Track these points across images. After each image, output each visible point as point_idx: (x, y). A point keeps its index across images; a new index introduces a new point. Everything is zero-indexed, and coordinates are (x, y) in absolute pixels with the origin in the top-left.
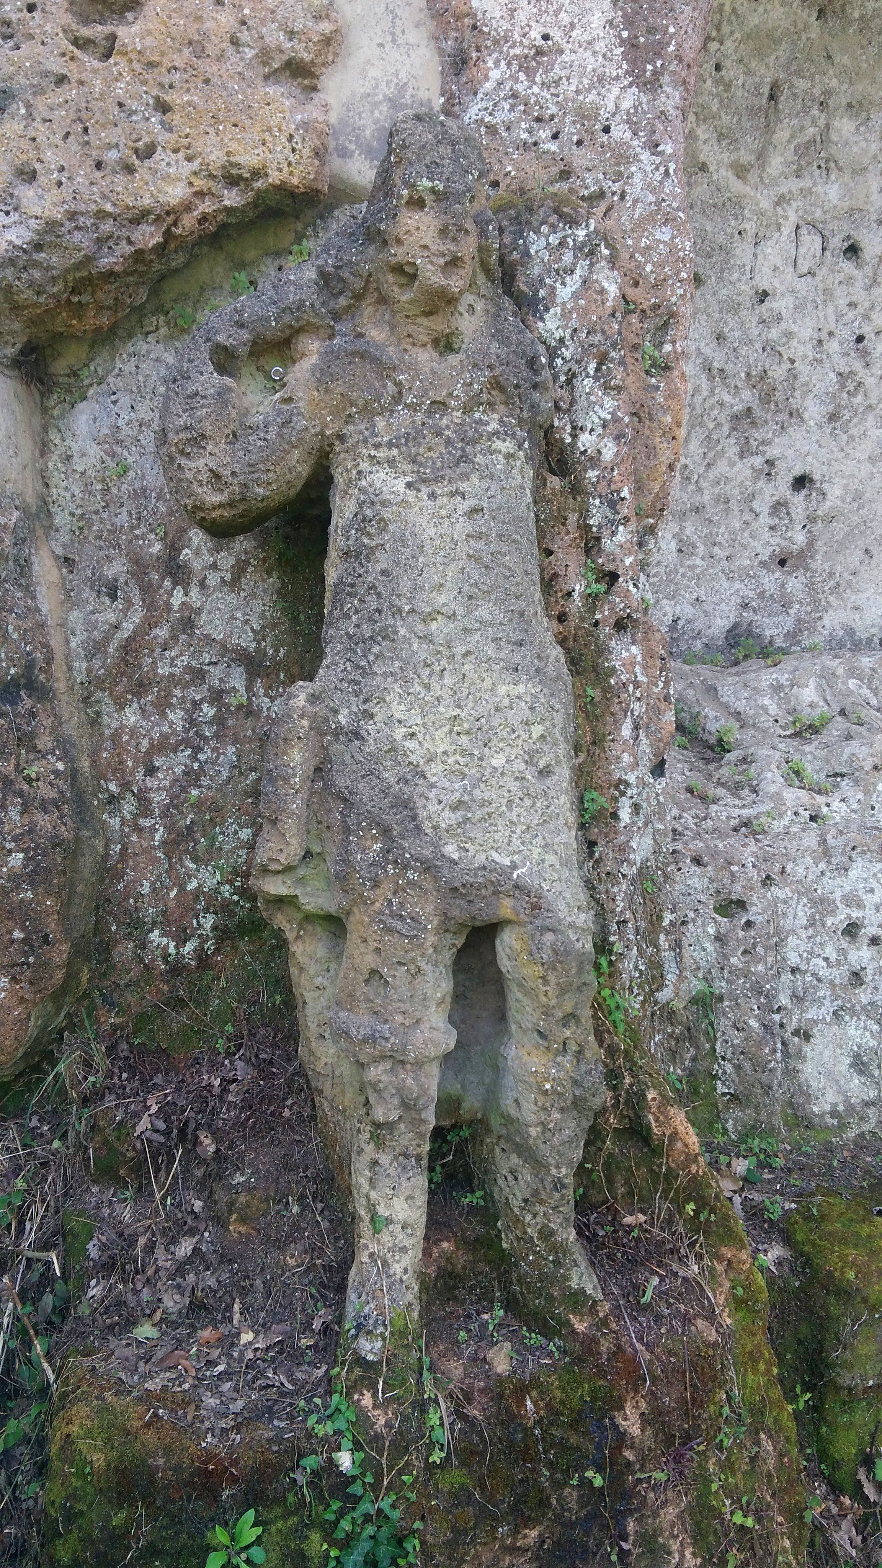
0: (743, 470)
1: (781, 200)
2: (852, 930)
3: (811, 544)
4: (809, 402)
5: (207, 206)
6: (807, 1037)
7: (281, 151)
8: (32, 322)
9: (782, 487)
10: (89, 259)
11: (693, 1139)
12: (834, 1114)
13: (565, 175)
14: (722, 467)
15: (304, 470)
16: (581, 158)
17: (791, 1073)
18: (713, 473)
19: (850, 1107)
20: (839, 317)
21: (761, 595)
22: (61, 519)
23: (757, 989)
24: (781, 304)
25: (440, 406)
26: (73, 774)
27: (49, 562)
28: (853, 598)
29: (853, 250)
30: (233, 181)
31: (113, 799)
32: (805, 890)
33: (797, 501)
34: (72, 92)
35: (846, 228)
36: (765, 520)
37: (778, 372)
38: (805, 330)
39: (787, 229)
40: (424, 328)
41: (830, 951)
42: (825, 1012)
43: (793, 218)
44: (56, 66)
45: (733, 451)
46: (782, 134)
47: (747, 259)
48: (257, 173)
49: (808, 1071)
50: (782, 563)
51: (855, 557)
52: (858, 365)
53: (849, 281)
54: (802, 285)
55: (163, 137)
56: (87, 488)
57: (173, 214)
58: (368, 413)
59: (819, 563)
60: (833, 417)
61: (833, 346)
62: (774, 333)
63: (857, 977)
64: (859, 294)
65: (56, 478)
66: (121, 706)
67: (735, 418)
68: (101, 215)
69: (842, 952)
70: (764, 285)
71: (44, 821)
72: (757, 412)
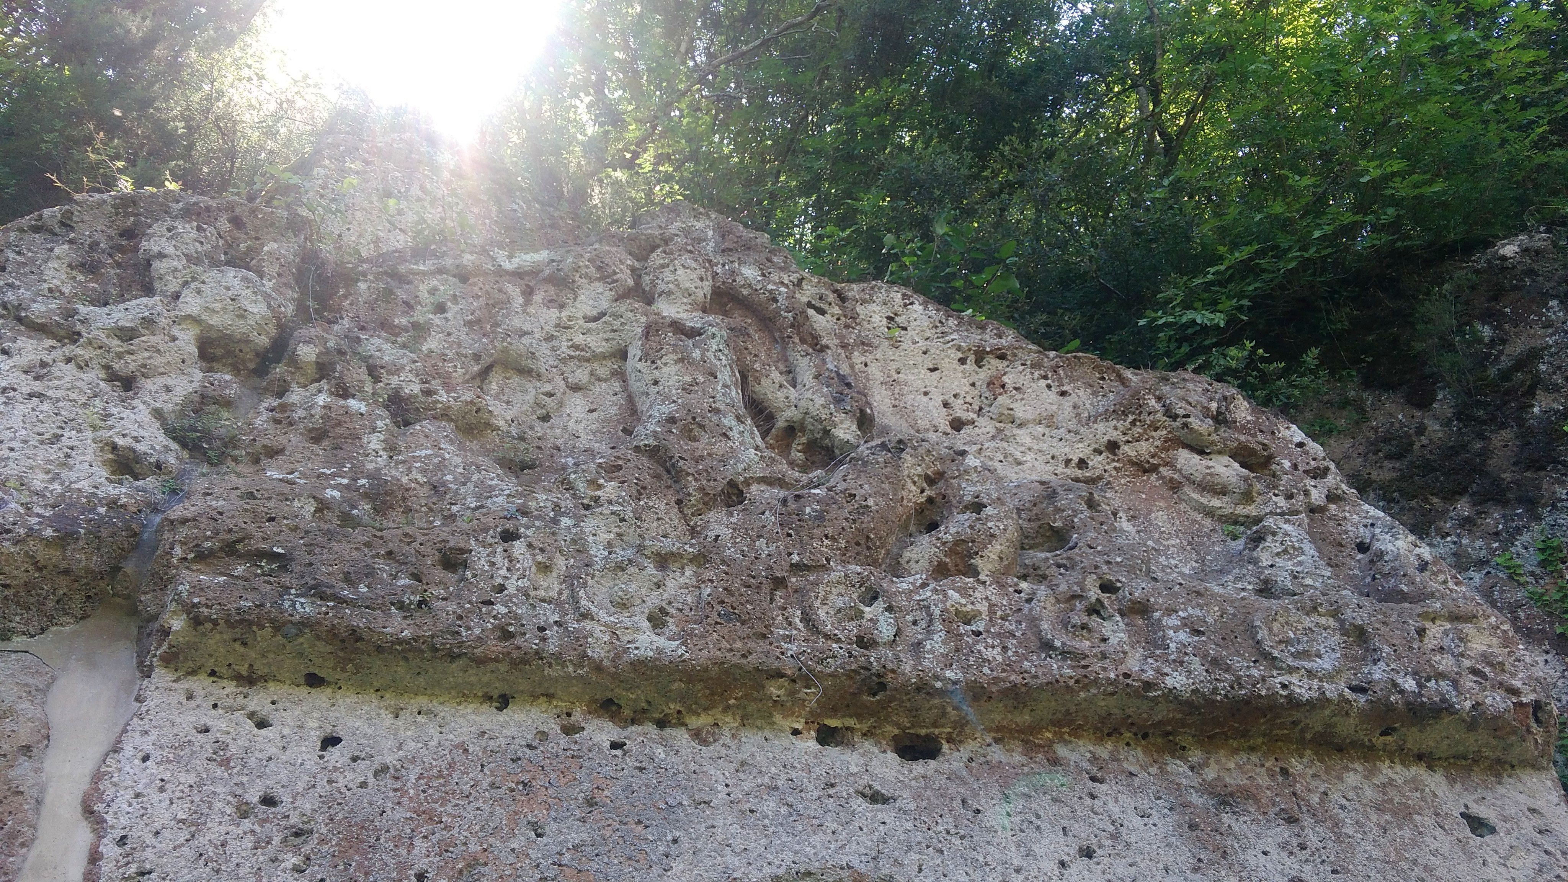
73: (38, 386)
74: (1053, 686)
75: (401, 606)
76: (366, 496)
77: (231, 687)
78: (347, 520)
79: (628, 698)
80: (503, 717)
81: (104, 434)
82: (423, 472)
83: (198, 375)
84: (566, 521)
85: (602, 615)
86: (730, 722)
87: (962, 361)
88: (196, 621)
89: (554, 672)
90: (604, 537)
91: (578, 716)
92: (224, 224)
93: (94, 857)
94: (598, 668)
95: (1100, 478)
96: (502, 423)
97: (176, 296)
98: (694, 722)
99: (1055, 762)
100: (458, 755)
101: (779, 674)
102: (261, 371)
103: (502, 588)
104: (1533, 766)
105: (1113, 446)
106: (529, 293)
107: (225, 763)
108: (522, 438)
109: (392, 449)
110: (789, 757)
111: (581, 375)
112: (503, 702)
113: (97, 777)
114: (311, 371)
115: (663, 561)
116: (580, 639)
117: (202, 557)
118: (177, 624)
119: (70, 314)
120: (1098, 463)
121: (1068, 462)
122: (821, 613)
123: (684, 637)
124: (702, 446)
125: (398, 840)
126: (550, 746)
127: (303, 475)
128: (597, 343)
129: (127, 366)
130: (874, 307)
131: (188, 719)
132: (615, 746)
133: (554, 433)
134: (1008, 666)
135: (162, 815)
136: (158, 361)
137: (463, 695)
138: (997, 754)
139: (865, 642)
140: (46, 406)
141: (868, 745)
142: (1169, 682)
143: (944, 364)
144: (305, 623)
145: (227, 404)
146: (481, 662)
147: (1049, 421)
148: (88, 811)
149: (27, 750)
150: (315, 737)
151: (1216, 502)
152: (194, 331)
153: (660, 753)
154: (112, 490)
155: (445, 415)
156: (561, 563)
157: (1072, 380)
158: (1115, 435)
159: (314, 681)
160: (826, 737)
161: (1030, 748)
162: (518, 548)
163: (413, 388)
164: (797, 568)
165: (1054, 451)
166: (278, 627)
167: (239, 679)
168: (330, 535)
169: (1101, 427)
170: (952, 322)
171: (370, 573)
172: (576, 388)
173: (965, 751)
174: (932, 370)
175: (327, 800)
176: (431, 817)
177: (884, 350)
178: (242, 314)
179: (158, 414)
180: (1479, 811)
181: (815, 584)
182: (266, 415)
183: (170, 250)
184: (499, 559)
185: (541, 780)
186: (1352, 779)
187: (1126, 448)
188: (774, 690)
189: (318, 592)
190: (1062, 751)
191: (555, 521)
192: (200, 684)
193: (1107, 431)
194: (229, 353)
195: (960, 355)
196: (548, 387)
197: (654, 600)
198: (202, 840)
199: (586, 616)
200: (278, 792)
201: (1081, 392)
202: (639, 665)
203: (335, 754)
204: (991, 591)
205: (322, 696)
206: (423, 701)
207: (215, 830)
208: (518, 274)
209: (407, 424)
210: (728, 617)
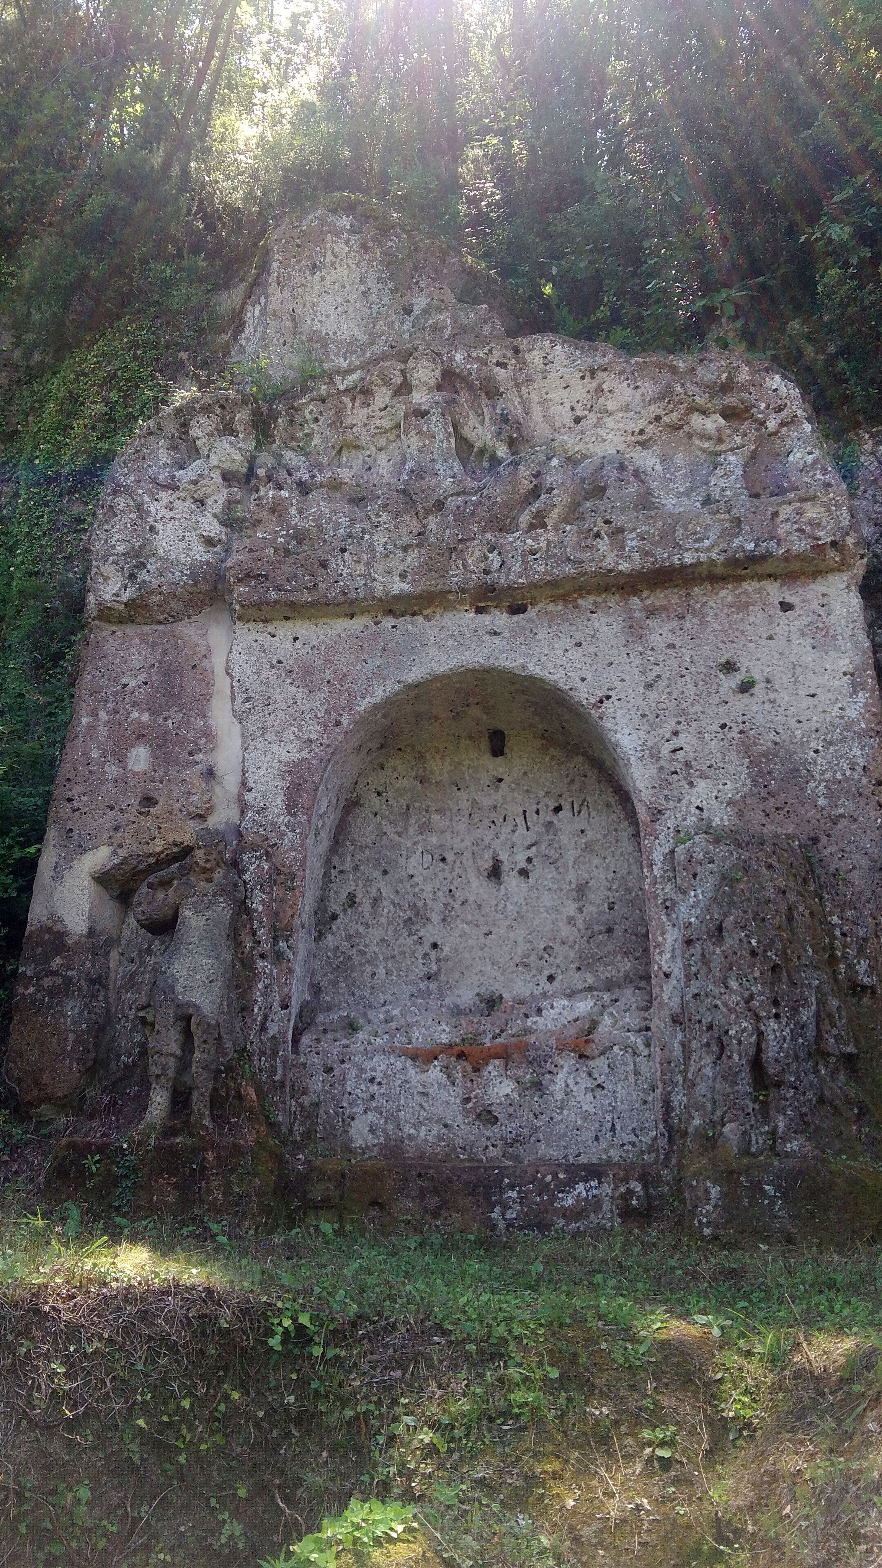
0: (410, 941)
1: (415, 843)
2: (372, 1080)
3: (439, 970)
4: (433, 915)
5: (168, 852)
6: (353, 1119)
7: (188, 836)
8: (122, 885)
9: (427, 948)
10: (136, 867)
11: (254, 1097)
12: (361, 1148)
13: (267, 839)
14: (401, 940)
15: (170, 912)
16: (271, 835)
17: (346, 1132)
18: (398, 943)
19: (367, 1146)
20: (441, 883)
21: (419, 991)
22: (123, 942)
23: (333, 1099)
24: (418, 879)
25: (205, 895)
26: (108, 1011)
27: (116, 953)
28: (457, 992)
29: (443, 860)
30: (176, 845)
31: (120, 1019)
32: (356, 1065)
33: (433, 954)
34: (136, 825)
35: (440, 851)
36: (420, 961)
37: (420, 904)
38: (428, 888)
39: (419, 853)
40: (203, 876)
41: (363, 1087)
42: (361, 1109)
43: (420, 849)
44: (133, 819)
45: (405, 934)
46: (412, 821)
47: (404, 863)
48: (182, 843)
49: (352, 1131)
50: (429, 978)
51: (457, 975)
52: (450, 901)
53: (443, 870)
54: (425, 872)
55: (157, 835)
56: (132, 933)
57: (158, 854)
58: (187, 898)
59: (442, 977)
60: (444, 920)
61: (440, 894)
62: (417, 890)
63: (373, 1097)
64: (447, 875)
65: (124, 931)
66: (127, 992)
67: (405, 921)
68: (139, 855)
69: (368, 1088)
70: (411, 873)
71: (94, 1017)
72: (414, 919)
73: (172, 514)
74: (569, 578)
75: (307, 588)
76: (293, 538)
77: (261, 625)
78: (287, 552)
79: (398, 608)
80: (352, 622)
81: (198, 532)
82: (313, 520)
83: (225, 491)
84: (367, 537)
85: (380, 579)
86: (439, 611)
87: (583, 378)
88: (242, 606)
89: (365, 604)
90: (383, 541)
91: (379, 617)
92: (218, 410)
93: (232, 687)
94: (381, 600)
95: (651, 438)
96: (348, 480)
97: (208, 456)
98: (425, 612)
99: (576, 607)
100: (338, 638)
101: (450, 592)
102: (248, 481)
103: (341, 575)
104: (839, 571)
105: (658, 418)
106: (353, 399)
107: (264, 651)
108: (358, 485)
109: (300, 512)
110: (461, 622)
111: (382, 442)
112: (352, 616)
113: (228, 661)
114: (266, 479)
115: (405, 549)
116: (372, 589)
117: (240, 580)
118: (237, 607)
119: (173, 478)
120: (650, 429)
121: (633, 433)
122: (470, 561)
123: (413, 582)
124: (424, 484)
125: (320, 671)
126: (370, 631)
127: (270, 534)
128: (387, 423)
129: (199, 495)
130: (536, 353)
131: (250, 638)
132: (394, 627)
133: (373, 477)
134: (546, 572)
135: (249, 672)
136: (209, 491)
137: (338, 616)
138: (551, 607)
139: (486, 572)
140: (177, 523)
141: (497, 612)
142: (620, 568)
143: (572, 383)
144: (276, 602)
145: (238, 502)
146: (338, 604)
147: (626, 408)
148: (228, 673)
149: (205, 656)
150: (291, 638)
151: (706, 445)
152: (218, 472)
153: (410, 627)
154: (207, 557)
155: (321, 486)
156: (365, 557)
157: (643, 378)
158: (658, 412)
159: (287, 618)
160: (479, 611)
161: (566, 603)
162: (347, 555)
163: (306, 477)
164: (461, 541)
165: (627, 428)
166: (268, 604)
167: (263, 621)
168: (280, 562)
169: (652, 408)
170: (578, 352)
171: (295, 576)
172: (381, 449)
173: (537, 608)
174: (565, 388)
175: (297, 660)
176: (330, 661)
177: (539, 382)
178: (233, 461)
179: (215, 515)
180: (789, 599)
181: (467, 548)
182: (254, 503)
183: (201, 434)
184: (340, 562)
185: (366, 644)
186: (723, 593)
187: (665, 418)
188: (451, 597)
189: (278, 588)
190: (580, 602)
191: (362, 538)
192: (251, 625)
193: (655, 410)
194: (234, 477)
195: (581, 374)
196: (368, 453)
197: (401, 568)
198: (261, 678)
199: (374, 580)
200: (282, 659)
201: (647, 385)
202: (395, 597)
203: (298, 644)
204: (550, 536)
205: (290, 623)
206: (324, 620)
207: (265, 674)
208: (347, 390)
209: (307, 493)
210: (429, 570)
